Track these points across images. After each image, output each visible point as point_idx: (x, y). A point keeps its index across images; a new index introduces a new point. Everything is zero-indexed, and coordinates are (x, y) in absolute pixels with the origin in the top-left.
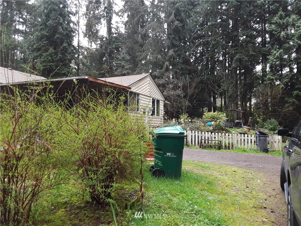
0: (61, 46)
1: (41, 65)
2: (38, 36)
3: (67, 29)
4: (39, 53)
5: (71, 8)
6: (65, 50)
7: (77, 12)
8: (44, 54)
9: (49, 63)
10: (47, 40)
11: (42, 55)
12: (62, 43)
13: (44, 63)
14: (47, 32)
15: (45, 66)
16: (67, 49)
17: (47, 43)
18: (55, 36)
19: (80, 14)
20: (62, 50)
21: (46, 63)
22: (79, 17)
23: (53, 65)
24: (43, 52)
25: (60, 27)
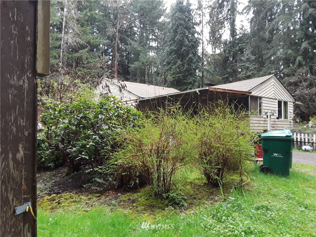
0: (187, 57)
1: (171, 78)
2: (168, 51)
3: (192, 40)
4: (169, 67)
5: (195, 19)
6: (191, 60)
7: (201, 22)
8: (173, 67)
9: (177, 75)
10: (175, 54)
11: (171, 68)
12: (188, 55)
13: (173, 75)
14: (175, 47)
15: (174, 78)
16: (192, 59)
17: (176, 56)
18: (182, 49)
19: (204, 23)
20: (188, 61)
21: (175, 75)
22: (203, 26)
23: (180, 76)
24: (172, 66)
25: (186, 40)
